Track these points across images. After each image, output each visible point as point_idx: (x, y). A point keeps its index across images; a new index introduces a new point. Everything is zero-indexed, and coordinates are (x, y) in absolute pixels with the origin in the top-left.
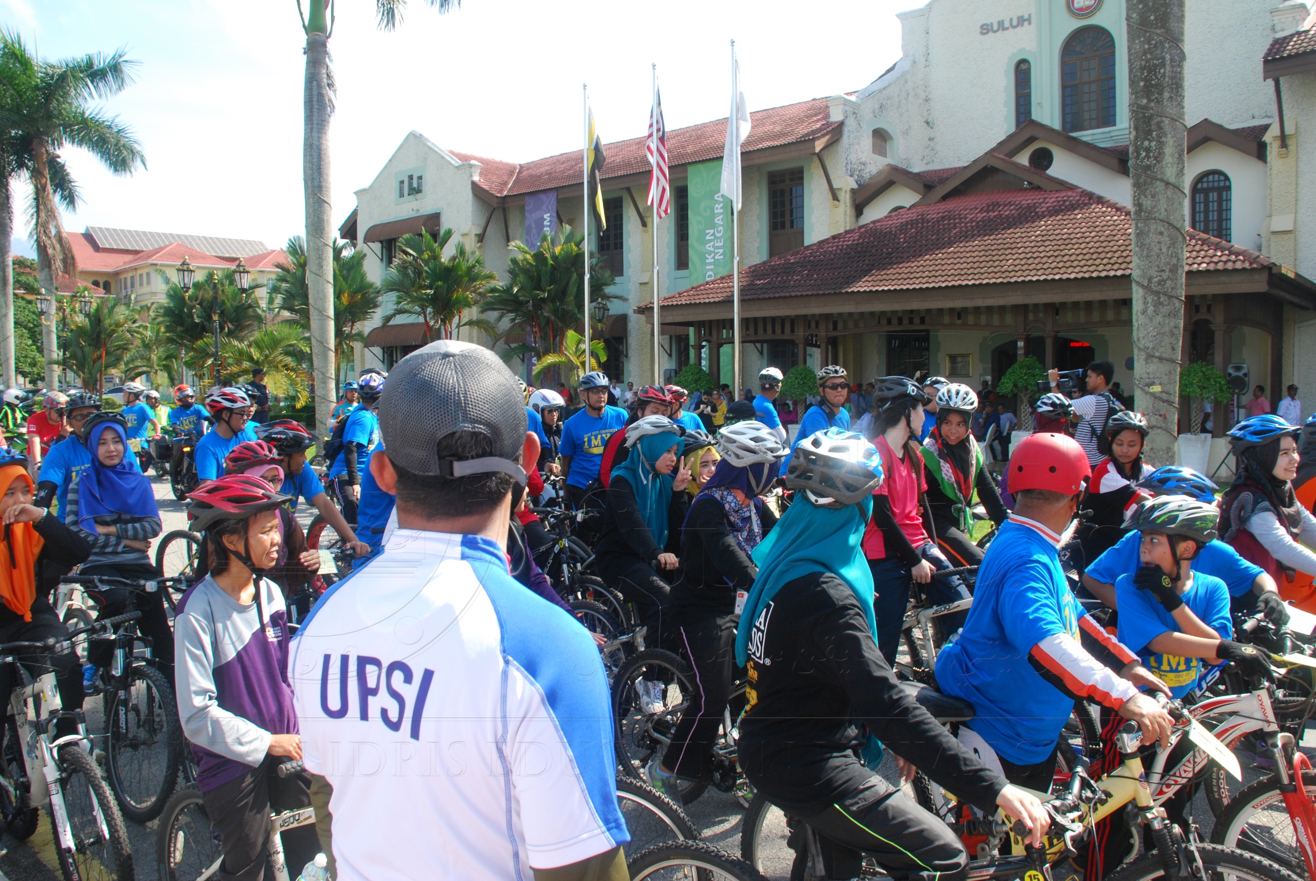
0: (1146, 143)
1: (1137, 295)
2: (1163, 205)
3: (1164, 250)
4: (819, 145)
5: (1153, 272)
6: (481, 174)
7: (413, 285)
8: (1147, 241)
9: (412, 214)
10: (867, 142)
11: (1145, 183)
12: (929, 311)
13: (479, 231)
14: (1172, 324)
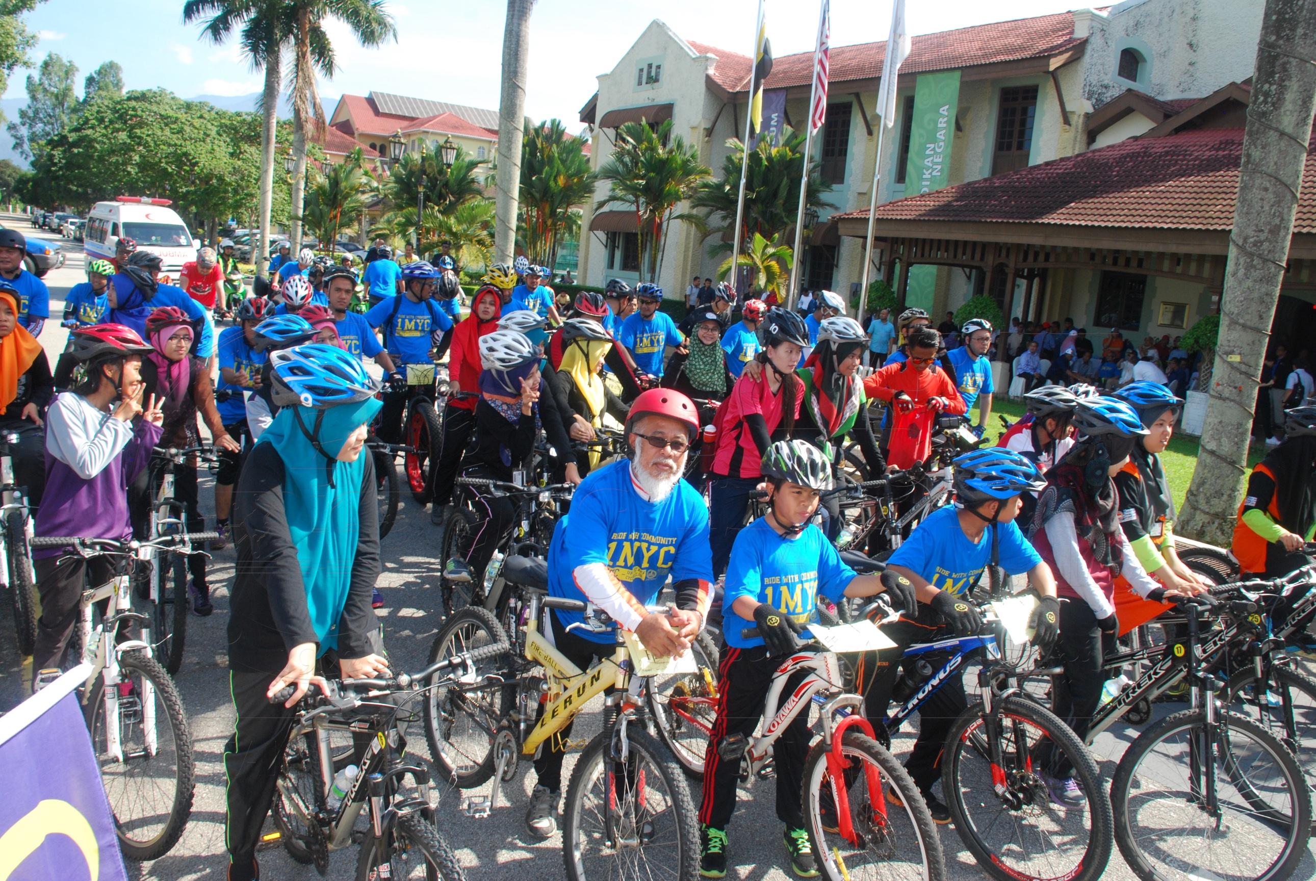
0: (1266, 86)
1: (1232, 253)
2: (1273, 157)
3: (1266, 208)
4: (1054, 63)
5: (1250, 232)
6: (716, 69)
7: (629, 171)
8: (1249, 197)
9: (648, 103)
10: (1113, 62)
11: (1258, 132)
12: (1148, 254)
13: (708, 126)
14: (1263, 290)
